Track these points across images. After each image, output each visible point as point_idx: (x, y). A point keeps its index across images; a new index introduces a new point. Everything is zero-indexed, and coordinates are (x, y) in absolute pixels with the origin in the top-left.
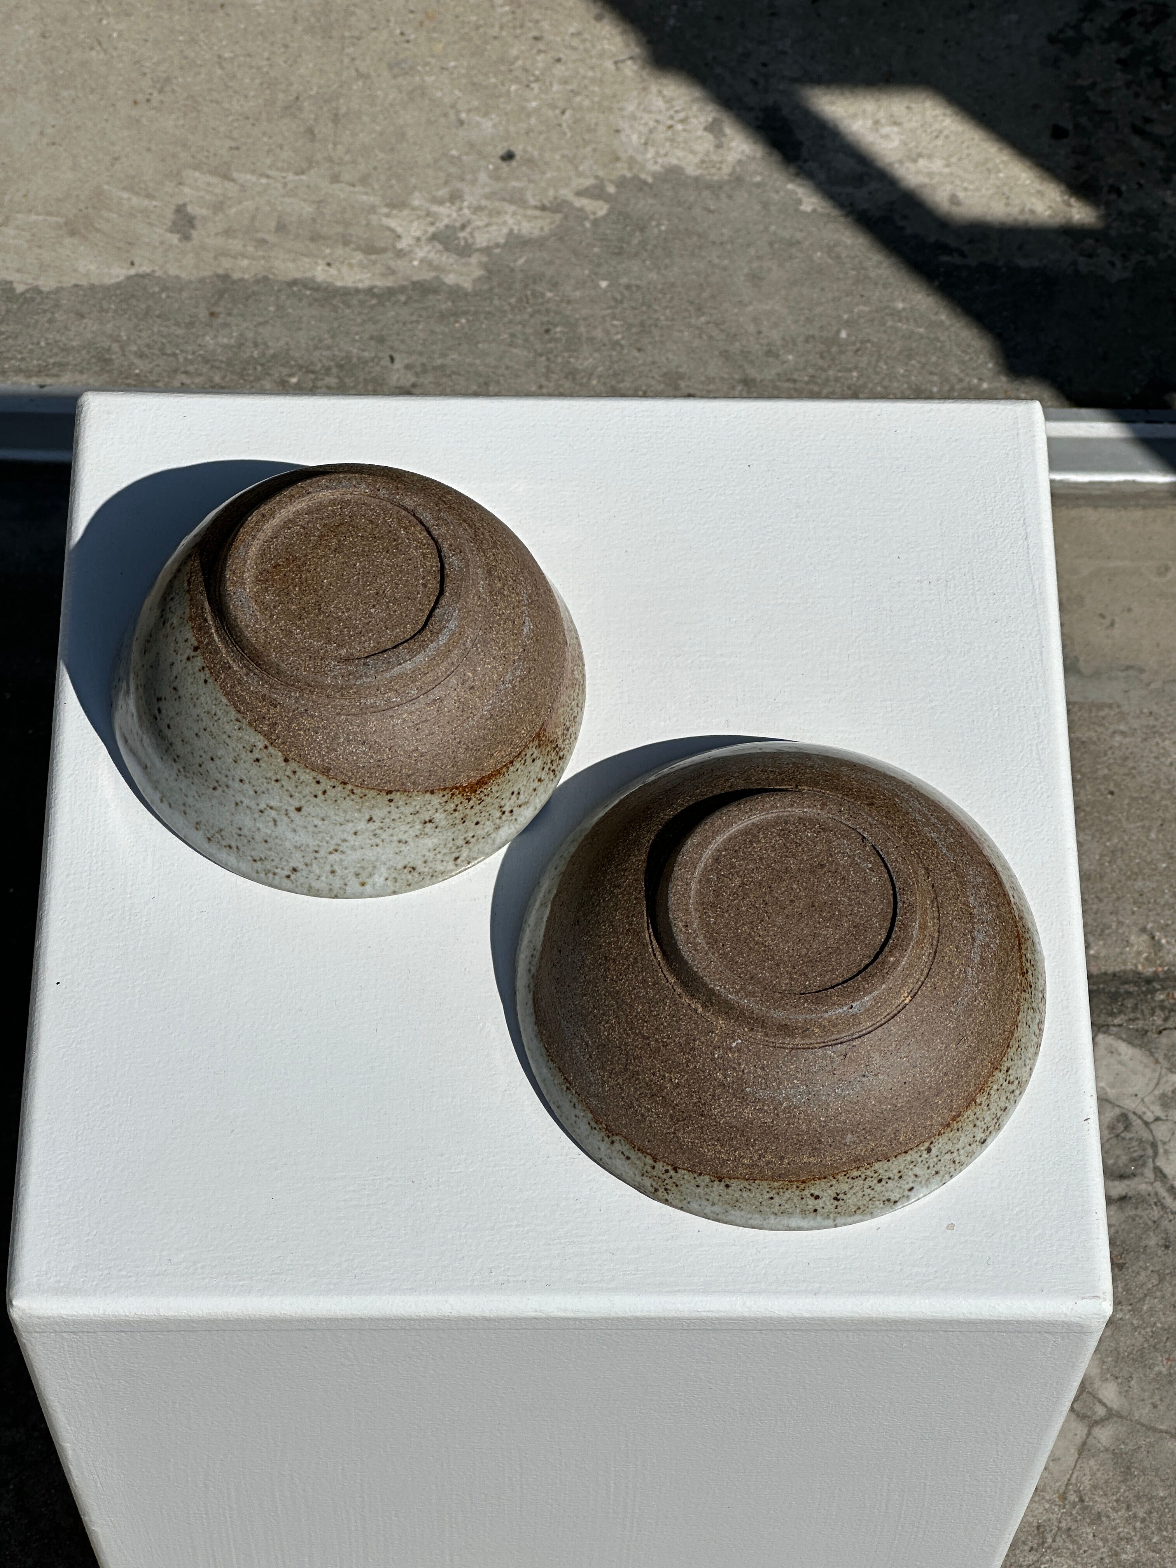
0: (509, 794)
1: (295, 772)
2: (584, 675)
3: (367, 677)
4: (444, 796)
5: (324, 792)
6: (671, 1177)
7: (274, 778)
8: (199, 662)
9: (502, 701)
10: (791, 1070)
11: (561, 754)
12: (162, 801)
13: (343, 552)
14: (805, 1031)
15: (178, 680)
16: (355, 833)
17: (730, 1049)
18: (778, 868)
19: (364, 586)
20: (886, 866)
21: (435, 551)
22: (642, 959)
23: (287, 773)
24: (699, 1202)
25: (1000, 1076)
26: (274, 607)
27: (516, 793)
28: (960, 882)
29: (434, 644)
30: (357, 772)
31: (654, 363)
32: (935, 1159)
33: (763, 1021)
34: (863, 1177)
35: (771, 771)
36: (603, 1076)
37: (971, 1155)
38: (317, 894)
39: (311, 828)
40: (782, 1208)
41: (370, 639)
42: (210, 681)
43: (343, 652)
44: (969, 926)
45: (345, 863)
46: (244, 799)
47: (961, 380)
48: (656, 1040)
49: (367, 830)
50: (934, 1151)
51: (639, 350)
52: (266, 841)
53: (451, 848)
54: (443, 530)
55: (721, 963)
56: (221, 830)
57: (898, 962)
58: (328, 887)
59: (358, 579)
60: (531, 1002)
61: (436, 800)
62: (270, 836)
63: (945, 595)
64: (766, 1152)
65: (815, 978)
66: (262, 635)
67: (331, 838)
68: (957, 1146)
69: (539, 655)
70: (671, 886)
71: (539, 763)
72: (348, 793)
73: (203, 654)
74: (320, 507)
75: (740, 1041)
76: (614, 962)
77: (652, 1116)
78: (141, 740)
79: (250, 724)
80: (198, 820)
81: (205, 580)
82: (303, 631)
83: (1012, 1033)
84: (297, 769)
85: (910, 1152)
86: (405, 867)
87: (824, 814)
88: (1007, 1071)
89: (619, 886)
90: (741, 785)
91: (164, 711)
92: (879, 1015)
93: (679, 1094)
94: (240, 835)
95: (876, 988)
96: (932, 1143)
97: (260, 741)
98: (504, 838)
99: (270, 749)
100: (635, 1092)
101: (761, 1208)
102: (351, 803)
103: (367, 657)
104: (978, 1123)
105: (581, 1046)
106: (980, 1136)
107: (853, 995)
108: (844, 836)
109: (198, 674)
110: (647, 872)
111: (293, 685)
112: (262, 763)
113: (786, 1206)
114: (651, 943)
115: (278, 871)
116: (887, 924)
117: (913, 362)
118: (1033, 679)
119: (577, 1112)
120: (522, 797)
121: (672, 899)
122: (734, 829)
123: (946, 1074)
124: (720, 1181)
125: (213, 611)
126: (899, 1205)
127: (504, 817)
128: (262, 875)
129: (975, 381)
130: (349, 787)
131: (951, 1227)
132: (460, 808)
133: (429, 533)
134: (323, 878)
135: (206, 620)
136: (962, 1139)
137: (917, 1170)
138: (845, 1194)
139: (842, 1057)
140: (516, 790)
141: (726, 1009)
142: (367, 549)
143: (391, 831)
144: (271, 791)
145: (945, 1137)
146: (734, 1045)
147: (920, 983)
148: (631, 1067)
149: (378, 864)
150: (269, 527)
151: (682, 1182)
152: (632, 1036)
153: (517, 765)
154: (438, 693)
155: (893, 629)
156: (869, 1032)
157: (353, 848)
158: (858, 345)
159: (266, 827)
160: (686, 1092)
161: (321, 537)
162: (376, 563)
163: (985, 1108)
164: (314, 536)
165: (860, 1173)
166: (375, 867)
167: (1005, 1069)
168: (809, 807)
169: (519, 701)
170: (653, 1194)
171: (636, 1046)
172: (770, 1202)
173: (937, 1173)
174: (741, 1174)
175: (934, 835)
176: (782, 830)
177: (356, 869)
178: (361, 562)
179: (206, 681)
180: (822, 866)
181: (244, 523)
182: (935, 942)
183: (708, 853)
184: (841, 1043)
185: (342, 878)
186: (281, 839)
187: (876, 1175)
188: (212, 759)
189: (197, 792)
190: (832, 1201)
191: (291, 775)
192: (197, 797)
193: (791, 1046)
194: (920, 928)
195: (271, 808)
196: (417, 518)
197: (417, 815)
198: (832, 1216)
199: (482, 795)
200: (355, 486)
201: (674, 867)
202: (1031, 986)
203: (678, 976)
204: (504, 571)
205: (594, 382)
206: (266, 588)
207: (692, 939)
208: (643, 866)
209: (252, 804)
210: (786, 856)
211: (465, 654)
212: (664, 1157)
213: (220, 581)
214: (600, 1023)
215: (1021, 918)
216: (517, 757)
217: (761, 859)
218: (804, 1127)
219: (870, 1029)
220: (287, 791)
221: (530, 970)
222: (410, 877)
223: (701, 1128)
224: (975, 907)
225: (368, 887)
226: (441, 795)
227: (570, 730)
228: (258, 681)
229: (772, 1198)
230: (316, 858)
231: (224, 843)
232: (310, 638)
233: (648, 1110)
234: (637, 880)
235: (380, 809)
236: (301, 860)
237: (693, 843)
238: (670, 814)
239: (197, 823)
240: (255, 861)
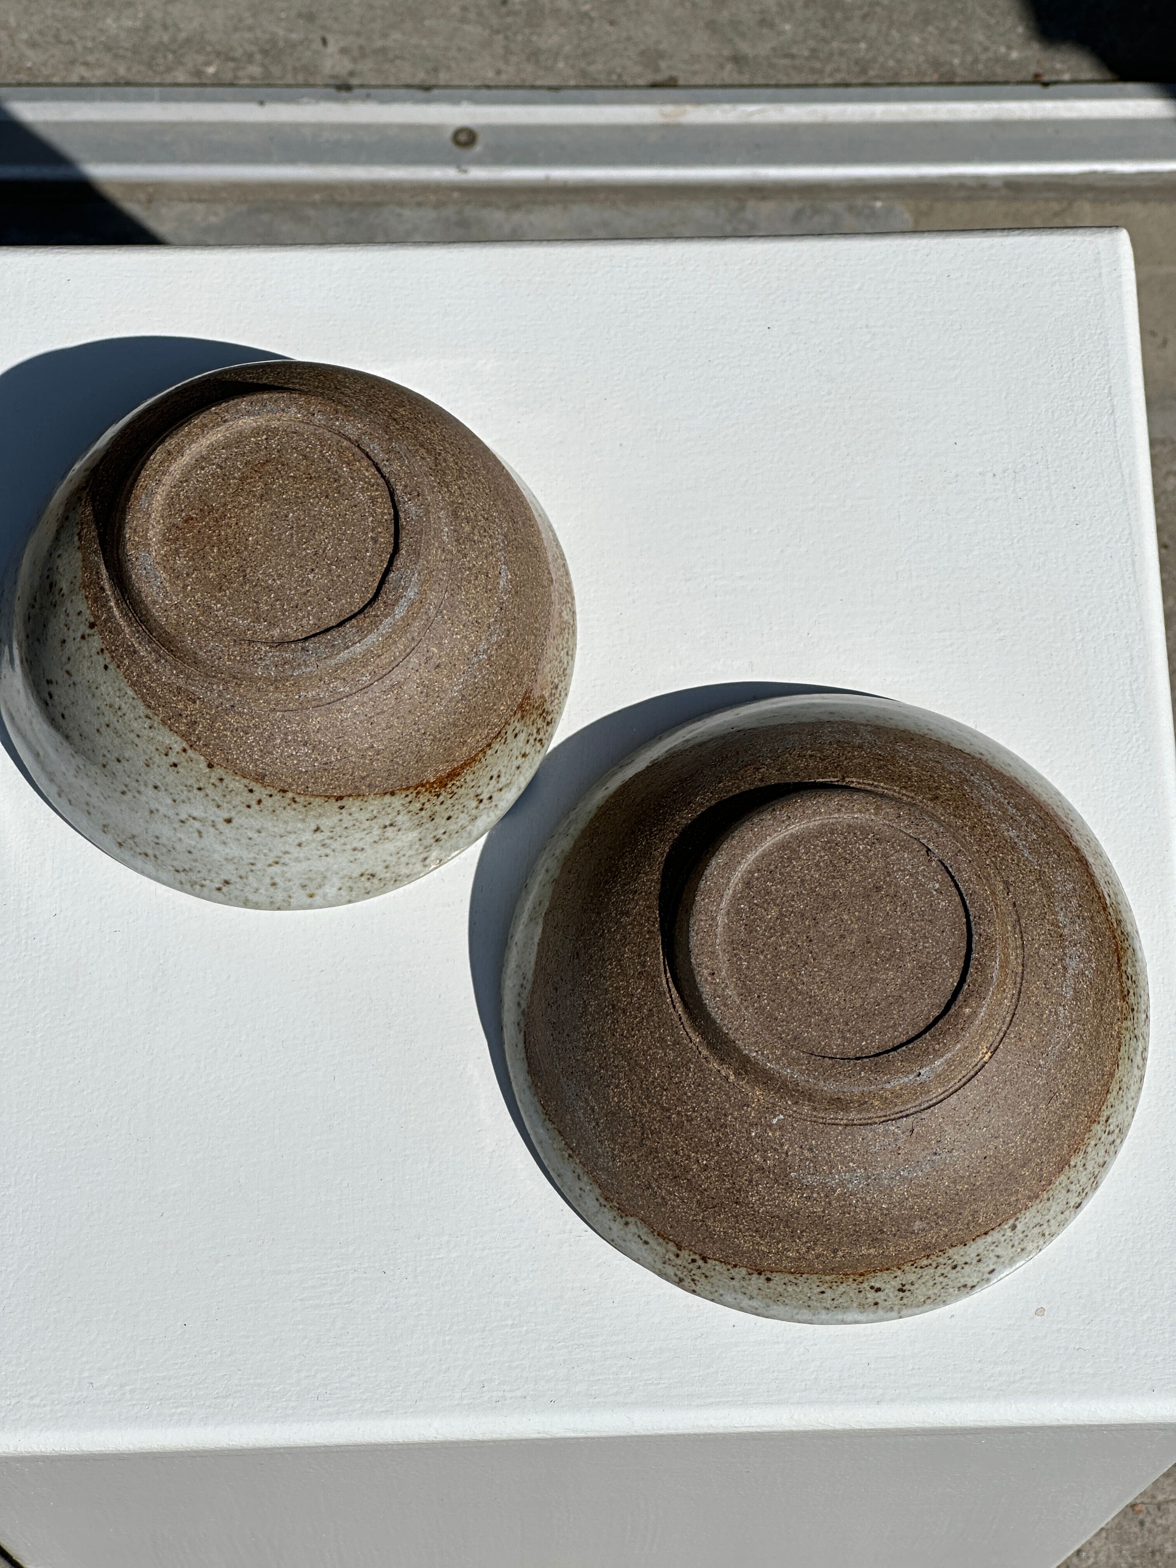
0: (486, 779)
1: (221, 780)
2: (574, 613)
3: (307, 666)
4: (407, 796)
5: (259, 802)
6: (699, 1268)
7: (196, 786)
8: (96, 642)
9: (475, 677)
10: (846, 1151)
11: (549, 718)
12: (60, 795)
13: (271, 499)
14: (862, 1104)
15: (71, 662)
16: (300, 845)
17: (770, 1126)
18: (824, 893)
19: (299, 544)
20: (957, 886)
21: (387, 494)
22: (659, 1012)
23: (212, 781)
24: (733, 1295)
25: (1096, 1128)
26: (188, 575)
27: (495, 777)
28: (1047, 895)
29: (389, 620)
30: (299, 778)
31: (629, 39)
32: (1021, 1236)
33: (810, 1095)
34: (934, 1265)
35: (811, 756)
36: (614, 1149)
37: (1062, 1224)
38: (257, 906)
39: (244, 841)
40: (836, 1302)
41: (309, 614)
42: (110, 667)
43: (276, 632)
44: (1059, 952)
45: (288, 875)
46: (159, 807)
47: (986, 49)
48: (679, 1113)
49: (314, 840)
50: (1020, 1227)
51: (612, 23)
52: (190, 852)
53: (417, 850)
54: (396, 465)
55: (757, 1020)
56: (134, 837)
57: (975, 1013)
58: (269, 900)
59: (292, 535)
60: (521, 1045)
61: (397, 802)
62: (194, 847)
63: (1014, 491)
64: (815, 1244)
65: (873, 1036)
66: (173, 614)
67: (270, 850)
68: (1047, 1218)
69: (520, 610)
70: (692, 921)
71: (522, 737)
72: (288, 801)
73: (101, 632)
74: (240, 439)
75: (782, 1117)
76: (624, 1012)
77: (674, 1200)
78: (31, 723)
79: (164, 722)
80: (105, 822)
81: (99, 534)
82: (225, 606)
83: (1112, 1075)
84: (224, 777)
85: (991, 1233)
86: (362, 875)
87: (879, 820)
88: (1107, 1121)
89: (627, 914)
90: (774, 778)
91: (56, 697)
92: (953, 1079)
93: (707, 1178)
94: (157, 844)
95: (948, 1050)
96: (1017, 1219)
97: (177, 744)
98: (482, 829)
99: (189, 751)
100: (653, 1171)
101: (810, 1303)
102: (292, 813)
103: (306, 639)
104: (1073, 1187)
105: (586, 1110)
106: (1074, 1200)
107: (922, 1058)
108: (904, 848)
109: (95, 658)
110: (661, 897)
111: (214, 677)
112: (179, 768)
113: (840, 1300)
114: (670, 991)
115: (207, 883)
116: (960, 963)
117: (931, 29)
118: (1124, 597)
119: (582, 1185)
120: (503, 780)
121: (694, 940)
122: (769, 843)
123: (1034, 1140)
124: (760, 1274)
125: (111, 578)
126: (977, 1289)
127: (482, 806)
128: (188, 886)
129: (1003, 50)
130: (290, 795)
131: (1040, 1311)
132: (427, 806)
133: (379, 470)
134: (262, 891)
135: (103, 589)
136: (1053, 1209)
137: (999, 1251)
138: (912, 1284)
139: (908, 1133)
140: (495, 774)
141: (765, 1078)
142: (301, 494)
143: (342, 840)
144: (193, 800)
145: (1033, 1211)
146: (775, 1121)
147: (1001, 1034)
148: (648, 1143)
149: (328, 874)
150: (177, 467)
151: (712, 1273)
152: (648, 1106)
153: (496, 746)
154: (397, 675)
155: (950, 537)
156: (941, 1101)
157: (297, 860)
158: (866, 9)
159: (189, 838)
160: (717, 1176)
161: (242, 479)
162: (312, 513)
163: (1081, 1169)
164: (234, 478)
165: (930, 1261)
166: (325, 877)
167: (1104, 1119)
168: (861, 812)
169: (496, 674)
170: (679, 1282)
171: (654, 1119)
172: (821, 1296)
173: (1023, 1250)
174: (785, 1267)
175: (1013, 833)
176: (828, 842)
177: (302, 881)
178: (294, 512)
179: (106, 667)
180: (878, 889)
181: (144, 463)
182: (1018, 979)
183: (737, 876)
184: (907, 1116)
185: (285, 890)
186: (208, 851)
187: (950, 1261)
188: (119, 761)
189: (102, 794)
190: (897, 1293)
191: (217, 783)
192: (103, 799)
193: (845, 1122)
194: (1001, 967)
195: (194, 819)
196: (363, 451)
197: (375, 821)
198: (896, 1308)
199: (454, 788)
200: (283, 410)
201: (695, 896)
202: (1133, 1010)
203: (703, 1035)
204: (473, 509)
205: (561, 65)
206: (177, 550)
207: (720, 992)
208: (655, 889)
209: (171, 813)
210: (834, 877)
211: (428, 626)
212: (690, 1245)
213: (118, 542)
214: (608, 1086)
215: (1119, 922)
216: (496, 737)
217: (802, 881)
218: (862, 1216)
219: (942, 1096)
220: (213, 800)
221: (519, 1004)
222: (368, 884)
223: (736, 1217)
224: (1065, 926)
225: (318, 899)
226: (404, 795)
227: (560, 687)
228: (171, 670)
229: (823, 1292)
230: (252, 871)
231: (138, 850)
232: (233, 615)
233: (671, 1193)
234: (648, 907)
235: (328, 817)
236: (235, 872)
237: (718, 864)
238: (686, 817)
239: (104, 826)
240: (177, 871)
